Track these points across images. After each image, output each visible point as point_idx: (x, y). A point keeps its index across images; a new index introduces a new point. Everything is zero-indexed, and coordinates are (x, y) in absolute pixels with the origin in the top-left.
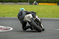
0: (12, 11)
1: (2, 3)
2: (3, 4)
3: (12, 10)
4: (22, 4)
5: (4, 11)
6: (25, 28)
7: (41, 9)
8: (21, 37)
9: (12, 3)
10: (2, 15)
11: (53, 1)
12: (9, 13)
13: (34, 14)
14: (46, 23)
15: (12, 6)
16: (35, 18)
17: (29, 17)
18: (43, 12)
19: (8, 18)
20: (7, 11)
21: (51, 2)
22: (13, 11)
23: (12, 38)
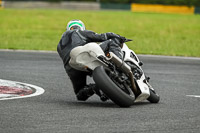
2: (10, 7)
4: (75, 8)
7: (140, 24)
10: (6, 43)
12: (29, 37)
15: (41, 14)
16: (109, 57)
17: (88, 54)
18: (147, 37)
23: (42, 122)
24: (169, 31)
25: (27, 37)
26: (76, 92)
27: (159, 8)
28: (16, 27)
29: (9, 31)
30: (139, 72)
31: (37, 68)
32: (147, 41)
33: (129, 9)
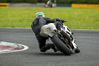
0: (26, 18)
1: (11, 4)
3: (26, 16)
5: (14, 18)
6: (43, 47)
7: (76, 14)
8: (42, 62)
9: (26, 4)
11: (96, 1)
12: (21, 21)
13: (59, 23)
14: (84, 37)
15: (27, 9)
16: (60, 30)
17: (49, 29)
18: (79, 20)
19: (21, 29)
20: (19, 18)
21: (92, 3)
22: (29, 17)
23: (27, 63)
24: (90, 17)
25: (20, 21)
27: (85, 6)
28: (14, 16)
30: (72, 38)
31: (24, 36)
32: (79, 22)
33: (71, 6)
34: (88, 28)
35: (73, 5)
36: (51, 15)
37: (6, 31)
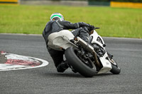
7: (117, 16)
10: (22, 29)
12: (38, 25)
17: (62, 38)
20: (35, 21)
23: (47, 85)
24: (137, 21)
25: (36, 25)
26: (56, 66)
27: (130, 5)
28: (28, 18)
29: (24, 21)
30: (102, 52)
32: (121, 28)
33: (109, 5)
34: (135, 36)
35: (113, 4)
36: (82, 17)
37: (16, 39)
